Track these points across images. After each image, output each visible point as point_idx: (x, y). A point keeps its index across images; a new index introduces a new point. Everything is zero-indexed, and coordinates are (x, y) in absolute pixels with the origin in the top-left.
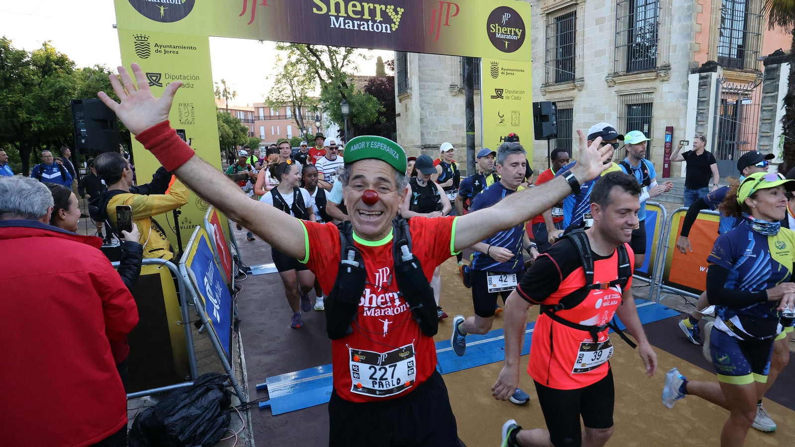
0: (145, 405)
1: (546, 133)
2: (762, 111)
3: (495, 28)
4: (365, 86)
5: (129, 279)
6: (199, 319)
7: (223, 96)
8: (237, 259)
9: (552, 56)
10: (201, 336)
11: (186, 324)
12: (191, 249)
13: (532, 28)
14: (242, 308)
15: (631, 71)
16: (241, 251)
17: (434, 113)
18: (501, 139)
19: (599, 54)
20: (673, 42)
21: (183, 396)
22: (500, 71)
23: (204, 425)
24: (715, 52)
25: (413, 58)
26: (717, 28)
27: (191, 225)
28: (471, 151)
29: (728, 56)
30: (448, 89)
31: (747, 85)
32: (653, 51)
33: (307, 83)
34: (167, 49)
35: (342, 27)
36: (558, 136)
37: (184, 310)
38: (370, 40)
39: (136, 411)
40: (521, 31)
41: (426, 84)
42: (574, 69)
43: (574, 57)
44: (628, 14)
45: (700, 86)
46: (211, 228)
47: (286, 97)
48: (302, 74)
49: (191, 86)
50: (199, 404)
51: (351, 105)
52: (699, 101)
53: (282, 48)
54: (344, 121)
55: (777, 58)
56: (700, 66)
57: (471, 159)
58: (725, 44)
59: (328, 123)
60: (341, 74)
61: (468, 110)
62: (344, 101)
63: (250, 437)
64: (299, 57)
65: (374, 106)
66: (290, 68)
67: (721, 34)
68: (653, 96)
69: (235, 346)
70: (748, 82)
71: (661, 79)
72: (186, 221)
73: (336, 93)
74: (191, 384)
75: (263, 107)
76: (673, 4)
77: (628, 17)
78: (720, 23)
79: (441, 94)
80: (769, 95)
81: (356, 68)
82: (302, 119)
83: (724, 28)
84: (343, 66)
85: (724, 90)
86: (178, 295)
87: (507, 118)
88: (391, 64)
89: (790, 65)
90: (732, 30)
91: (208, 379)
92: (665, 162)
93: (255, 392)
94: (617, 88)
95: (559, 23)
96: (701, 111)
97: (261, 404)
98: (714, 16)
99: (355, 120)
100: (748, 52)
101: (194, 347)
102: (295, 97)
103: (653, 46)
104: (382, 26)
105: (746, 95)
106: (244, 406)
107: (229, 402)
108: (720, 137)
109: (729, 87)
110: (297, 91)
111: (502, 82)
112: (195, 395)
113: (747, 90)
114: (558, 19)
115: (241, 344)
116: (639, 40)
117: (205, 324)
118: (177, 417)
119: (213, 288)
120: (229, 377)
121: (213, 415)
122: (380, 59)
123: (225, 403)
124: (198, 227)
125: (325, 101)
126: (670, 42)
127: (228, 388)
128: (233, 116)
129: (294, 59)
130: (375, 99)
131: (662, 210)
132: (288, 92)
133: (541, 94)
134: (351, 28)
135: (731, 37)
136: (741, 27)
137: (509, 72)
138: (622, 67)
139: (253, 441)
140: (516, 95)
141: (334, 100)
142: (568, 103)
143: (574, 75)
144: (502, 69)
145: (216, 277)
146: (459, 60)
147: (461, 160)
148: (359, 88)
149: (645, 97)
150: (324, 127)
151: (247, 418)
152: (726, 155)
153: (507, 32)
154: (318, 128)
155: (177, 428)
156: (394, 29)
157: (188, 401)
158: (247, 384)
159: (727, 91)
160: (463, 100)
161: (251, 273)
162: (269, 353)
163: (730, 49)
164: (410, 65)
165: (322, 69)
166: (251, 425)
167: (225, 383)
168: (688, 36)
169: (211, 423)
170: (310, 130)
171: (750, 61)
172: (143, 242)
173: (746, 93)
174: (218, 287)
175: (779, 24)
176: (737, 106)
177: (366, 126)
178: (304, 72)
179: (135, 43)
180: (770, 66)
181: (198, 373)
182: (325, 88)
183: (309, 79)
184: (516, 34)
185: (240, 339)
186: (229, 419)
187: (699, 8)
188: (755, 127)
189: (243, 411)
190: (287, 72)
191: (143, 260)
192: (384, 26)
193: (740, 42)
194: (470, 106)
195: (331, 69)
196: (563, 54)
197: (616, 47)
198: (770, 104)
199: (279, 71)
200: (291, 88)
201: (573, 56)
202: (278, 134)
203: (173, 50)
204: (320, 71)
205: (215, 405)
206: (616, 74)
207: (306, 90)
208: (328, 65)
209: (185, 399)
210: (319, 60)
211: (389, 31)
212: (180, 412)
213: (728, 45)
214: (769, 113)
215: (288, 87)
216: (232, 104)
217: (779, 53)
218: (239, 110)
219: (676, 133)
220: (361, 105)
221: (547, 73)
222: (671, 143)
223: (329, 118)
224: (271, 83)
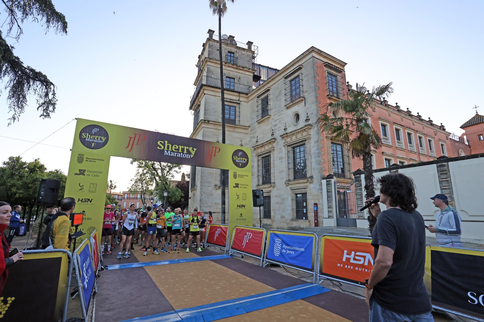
1: (258, 204)
2: (356, 195)
3: (235, 158)
4: (176, 185)
7: (110, 188)
8: (101, 261)
12: (81, 247)
13: (252, 161)
15: (295, 179)
17: (207, 197)
18: (238, 206)
19: (281, 172)
24: (332, 171)
25: (198, 173)
26: (331, 161)
28: (224, 214)
29: (337, 172)
30: (213, 187)
32: (305, 171)
33: (149, 182)
34: (91, 160)
35: (169, 155)
36: (264, 207)
40: (247, 159)
41: (204, 184)
42: (271, 178)
44: (293, 155)
45: (327, 185)
46: (93, 241)
47: (139, 189)
49: (98, 176)
51: (169, 192)
52: (327, 191)
54: (164, 199)
55: (358, 173)
56: (326, 176)
57: (223, 218)
58: (335, 168)
59: (157, 200)
60: (165, 179)
61: (222, 195)
62: (166, 190)
65: (179, 194)
68: (307, 189)
70: (348, 183)
71: (310, 182)
73: (162, 187)
75: (127, 193)
76: (311, 152)
77: (293, 157)
78: (332, 159)
79: (210, 188)
80: (358, 188)
81: (172, 177)
82: (144, 199)
83: (334, 161)
84: (167, 175)
85: (338, 187)
86: (68, 270)
87: (241, 197)
88: (188, 176)
89: (364, 175)
90: (337, 162)
92: (315, 219)
94: (290, 186)
96: (329, 196)
98: (329, 156)
99: (170, 200)
100: (346, 171)
102: (143, 189)
103: (305, 169)
104: (186, 155)
108: (339, 208)
109: (340, 185)
110: (144, 186)
111: (238, 180)
114: (263, 158)
116: (298, 167)
122: (183, 174)
124: (87, 239)
125: (156, 190)
126: (312, 167)
128: (112, 196)
129: (145, 171)
130: (180, 190)
131: (315, 236)
132: (140, 187)
134: (173, 155)
135: (338, 165)
136: (341, 161)
137: (242, 176)
138: (292, 177)
140: (245, 186)
141: (161, 190)
142: (268, 193)
143: (271, 181)
144: (238, 175)
146: (219, 174)
147: (218, 219)
148: (173, 186)
149: (303, 190)
152: (343, 216)
153: (241, 160)
156: (191, 157)
159: (339, 187)
160: (220, 191)
161: (107, 269)
163: (338, 169)
164: (197, 176)
168: (319, 164)
170: (148, 204)
171: (347, 174)
173: (348, 188)
176: (344, 193)
177: (174, 202)
178: (149, 178)
180: (356, 176)
181: (66, 318)
182: (157, 184)
183: (151, 180)
187: (323, 153)
188: (354, 203)
190: (141, 178)
193: (342, 167)
194: (223, 193)
195: (161, 176)
196: (266, 172)
197: (288, 169)
198: (359, 192)
199: (137, 177)
200: (141, 185)
201: (270, 173)
203: (94, 160)
204: (156, 177)
206: (289, 180)
207: (148, 186)
208: (160, 174)
210: (157, 172)
211: (189, 158)
214: (360, 196)
215: (140, 184)
216: (113, 191)
217: (359, 170)
218: (116, 195)
219: (319, 206)
220: (173, 193)
221: (259, 180)
222: (317, 210)
223: (158, 198)
224: (133, 182)
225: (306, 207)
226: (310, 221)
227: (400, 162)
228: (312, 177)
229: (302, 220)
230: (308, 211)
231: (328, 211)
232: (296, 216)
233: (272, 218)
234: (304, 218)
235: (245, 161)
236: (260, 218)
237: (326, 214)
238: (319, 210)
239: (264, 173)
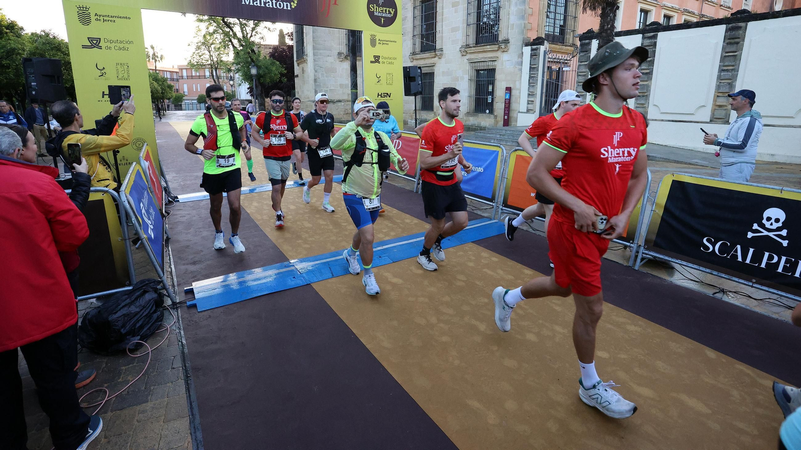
0: (91, 306)
1: (413, 91)
2: (578, 76)
3: (374, 7)
4: (270, 53)
5: (80, 203)
6: (137, 237)
7: (153, 59)
8: (166, 190)
9: (418, 31)
10: (137, 251)
11: (125, 240)
12: (128, 181)
13: (402, 9)
14: (171, 228)
15: (479, 44)
16: (170, 184)
17: (325, 75)
18: (378, 95)
19: (454, 30)
20: (511, 22)
21: (124, 297)
22: (378, 42)
23: (142, 320)
24: (543, 30)
25: (308, 30)
26: (544, 12)
27: (128, 162)
29: (552, 33)
30: (336, 56)
31: (566, 56)
32: (496, 29)
33: (222, 49)
34: (105, 18)
35: (251, 4)
36: (423, 93)
37: (124, 229)
38: (273, 15)
39: (84, 311)
40: (394, 10)
41: (319, 51)
42: (435, 41)
43: (436, 32)
45: (532, 56)
46: (146, 164)
47: (205, 60)
48: (218, 42)
49: (126, 49)
50: (138, 304)
51: (258, 68)
52: (530, 68)
53: (201, 21)
54: (253, 80)
55: (588, 36)
56: (532, 41)
58: (549, 25)
59: (240, 82)
60: (250, 43)
61: (352, 73)
62: (253, 64)
63: (180, 329)
64: (215, 28)
65: (277, 69)
66: (208, 37)
67: (548, 17)
68: (496, 63)
69: (166, 259)
70: (567, 54)
71: (502, 50)
72: (124, 159)
73: (246, 58)
74: (130, 288)
75: (186, 69)
78: (547, 8)
79: (330, 59)
80: (583, 63)
81: (262, 38)
82: (218, 78)
83: (550, 12)
84: (251, 36)
85: (549, 60)
86: (119, 217)
87: (383, 79)
88: (291, 35)
89: (598, 41)
90: (555, 13)
91: (145, 283)
92: (505, 114)
93: (183, 294)
94: (468, 56)
95: (424, 5)
96: (532, 76)
97: (189, 303)
98: (542, 3)
99: (262, 80)
100: (568, 30)
101: (132, 259)
102: (213, 60)
103: (496, 25)
104: (283, 4)
105: (566, 63)
106: (175, 305)
107: (162, 302)
108: (546, 96)
109: (554, 57)
110: (214, 55)
111: (379, 50)
112: (133, 298)
113: (566, 60)
114: (423, 2)
115: (171, 256)
116: (485, 20)
117: (142, 240)
118: (119, 314)
119: (147, 211)
120: (162, 282)
121: (149, 312)
122: (281, 32)
123: (159, 302)
124: (134, 163)
125: (237, 64)
126: (508, 22)
127: (161, 291)
128: (161, 74)
129: (211, 29)
130: (278, 63)
131: (503, 150)
132: (207, 56)
133: (409, 61)
134: (259, 5)
135: (555, 19)
136: (563, 12)
137: (385, 42)
138: (472, 40)
139: (182, 332)
140: (390, 61)
141: (244, 63)
142: (430, 68)
143: (435, 46)
144: (379, 40)
145: (150, 203)
146: (345, 33)
148: (264, 54)
149: (489, 64)
150: (236, 85)
151: (178, 314)
153: (383, 11)
154: (232, 86)
155: (120, 324)
156: (293, 7)
157: (128, 301)
158: (176, 288)
159: (552, 60)
160: (348, 63)
161: (178, 201)
162: (194, 263)
163: (554, 28)
164: (306, 36)
165: (234, 39)
166: (180, 319)
167: (159, 287)
168: (523, 17)
169: (148, 319)
171: (569, 38)
172: (92, 174)
173: (566, 62)
174: (151, 211)
175: (590, 9)
176: (559, 72)
177: (270, 84)
178: (220, 40)
179: (78, 12)
180: (584, 41)
181: (136, 279)
182: (237, 54)
183: (225, 46)
184: (390, 13)
185: (171, 253)
186: (162, 315)
189: (174, 309)
190: (205, 40)
191: (91, 189)
192: (284, 3)
193: (562, 23)
194: (354, 69)
195: (242, 38)
196: (427, 30)
197: (467, 25)
198: (583, 71)
199: (199, 40)
200: (209, 54)
201: (434, 31)
202: (199, 90)
203: (110, 19)
204: (233, 40)
205: (150, 304)
206: (468, 46)
207: (222, 55)
208: (240, 35)
209: (126, 300)
210: (232, 31)
211: (289, 8)
212: (122, 310)
213: (552, 25)
214: (583, 78)
215: (207, 52)
216: (160, 66)
217: (590, 31)
218: (166, 71)
219: (513, 92)
220: (266, 68)
221: (414, 44)
222: (510, 99)
223: (241, 78)
224: (193, 49)
225: (492, 93)
226: (496, 117)
227: (665, 16)
228: (506, 41)
229: (484, 115)
230: (496, 100)
231: (528, 101)
232: (474, 107)
233: (435, 110)
234: (487, 111)
235: (391, 13)
236: (416, 110)
237: (523, 106)
238: (513, 99)
239: (423, 31)
